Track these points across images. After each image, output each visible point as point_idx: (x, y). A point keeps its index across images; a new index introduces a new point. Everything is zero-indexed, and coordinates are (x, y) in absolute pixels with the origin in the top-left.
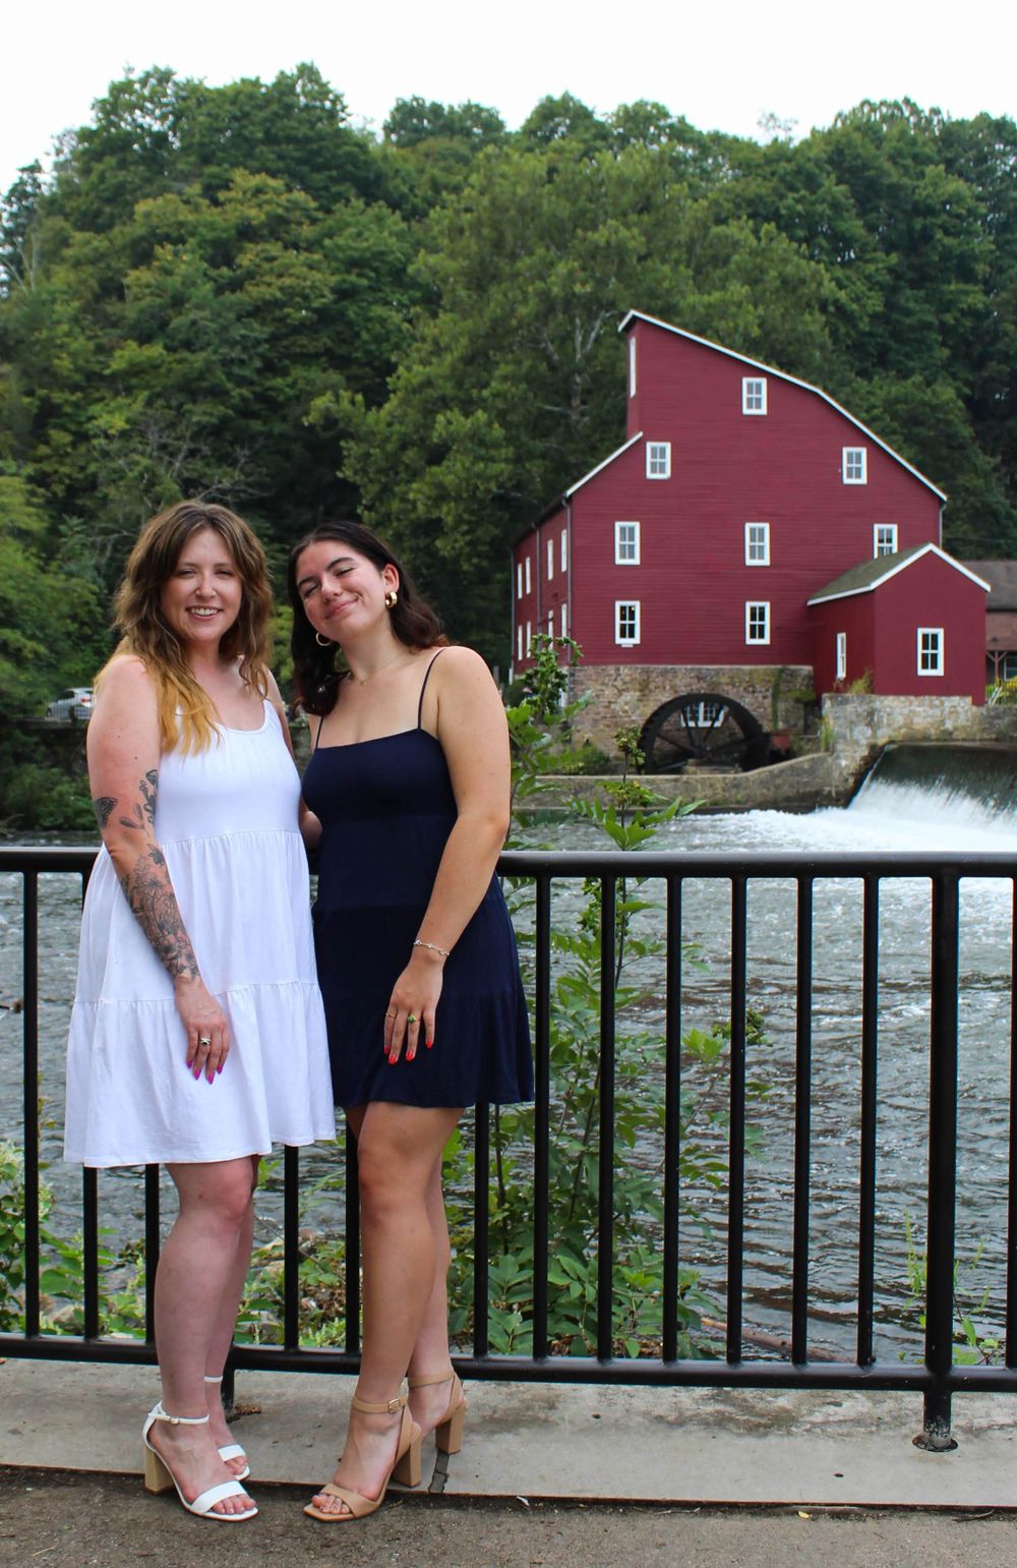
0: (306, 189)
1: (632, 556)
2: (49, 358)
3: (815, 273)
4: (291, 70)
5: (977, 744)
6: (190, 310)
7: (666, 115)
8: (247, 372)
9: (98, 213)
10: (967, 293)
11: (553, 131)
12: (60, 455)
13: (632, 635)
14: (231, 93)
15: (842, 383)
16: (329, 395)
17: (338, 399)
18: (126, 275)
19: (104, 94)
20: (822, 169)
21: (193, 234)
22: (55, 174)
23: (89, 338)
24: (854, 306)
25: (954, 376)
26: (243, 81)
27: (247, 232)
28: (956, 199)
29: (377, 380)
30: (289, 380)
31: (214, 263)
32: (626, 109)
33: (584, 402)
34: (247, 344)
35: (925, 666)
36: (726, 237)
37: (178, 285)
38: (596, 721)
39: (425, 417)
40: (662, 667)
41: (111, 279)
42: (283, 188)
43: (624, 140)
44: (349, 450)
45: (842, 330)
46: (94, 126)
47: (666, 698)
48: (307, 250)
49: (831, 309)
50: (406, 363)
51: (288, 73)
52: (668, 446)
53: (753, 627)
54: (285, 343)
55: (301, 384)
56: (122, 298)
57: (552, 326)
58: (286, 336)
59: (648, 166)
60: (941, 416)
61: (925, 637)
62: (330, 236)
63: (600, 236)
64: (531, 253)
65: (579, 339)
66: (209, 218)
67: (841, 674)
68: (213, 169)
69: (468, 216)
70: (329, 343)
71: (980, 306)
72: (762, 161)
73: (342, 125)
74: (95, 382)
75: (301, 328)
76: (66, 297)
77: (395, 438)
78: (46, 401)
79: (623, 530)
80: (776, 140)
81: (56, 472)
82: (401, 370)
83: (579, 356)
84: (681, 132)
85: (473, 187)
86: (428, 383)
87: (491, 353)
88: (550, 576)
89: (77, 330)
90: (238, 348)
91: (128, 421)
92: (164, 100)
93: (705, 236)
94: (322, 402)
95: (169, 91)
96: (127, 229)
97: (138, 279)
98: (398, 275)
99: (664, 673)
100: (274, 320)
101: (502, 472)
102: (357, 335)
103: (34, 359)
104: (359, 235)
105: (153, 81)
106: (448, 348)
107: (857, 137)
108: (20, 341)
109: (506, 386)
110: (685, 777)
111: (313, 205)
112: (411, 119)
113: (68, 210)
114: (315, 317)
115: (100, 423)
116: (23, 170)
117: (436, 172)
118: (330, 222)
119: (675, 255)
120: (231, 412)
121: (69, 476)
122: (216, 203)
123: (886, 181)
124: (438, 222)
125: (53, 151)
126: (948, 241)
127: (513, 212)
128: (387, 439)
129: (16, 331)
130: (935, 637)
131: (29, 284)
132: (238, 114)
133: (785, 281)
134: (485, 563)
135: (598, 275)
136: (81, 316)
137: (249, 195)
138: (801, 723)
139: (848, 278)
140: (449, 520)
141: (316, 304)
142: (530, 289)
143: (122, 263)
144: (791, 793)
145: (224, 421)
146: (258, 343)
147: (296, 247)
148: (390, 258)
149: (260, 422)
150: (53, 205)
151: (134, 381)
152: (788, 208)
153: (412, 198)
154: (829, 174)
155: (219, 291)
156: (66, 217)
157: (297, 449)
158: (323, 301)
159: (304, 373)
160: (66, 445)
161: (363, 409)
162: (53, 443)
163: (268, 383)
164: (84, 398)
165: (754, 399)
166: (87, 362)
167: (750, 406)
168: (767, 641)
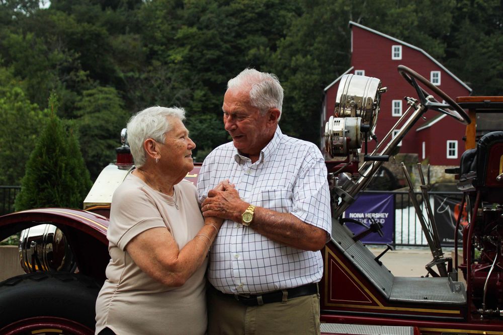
2: (153, 33)
6: (208, 14)
8: (229, 38)
12: (156, 70)
16: (256, 48)
17: (259, 50)
23: (169, 24)
29: (274, 43)
34: (230, 27)
35: (450, 155)
39: (289, 58)
41: (180, 1)
52: (363, 71)
54: (245, 26)
55: (251, 42)
56: (183, 8)
58: (245, 23)
61: (450, 144)
67: (424, 157)
70: (262, 25)
74: (170, 42)
75: (250, 20)
76: (161, 8)
78: (151, 49)
86: (292, 44)
87: (315, 33)
89: (165, 21)
90: (226, 29)
91: (182, 57)
94: (253, 52)
97: (189, 1)
100: (241, 17)
101: (316, 79)
102: (274, 22)
103: (148, 33)
108: (143, 26)
109: (320, 45)
114: (256, 16)
115: (172, 57)
120: (222, 54)
129: (142, 22)
130: (454, 144)
136: (167, 16)
140: (297, 97)
141: (257, 11)
142: (328, 8)
145: (219, 58)
146: (234, 26)
151: (185, 42)
155: (220, 6)
158: (260, 9)
159: (252, 38)
160: (159, 66)
161: (269, 53)
162: (154, 66)
163: (238, 42)
164: (166, 48)
165: (397, 53)
166: (168, 34)
167: (395, 56)
168: (400, 144)
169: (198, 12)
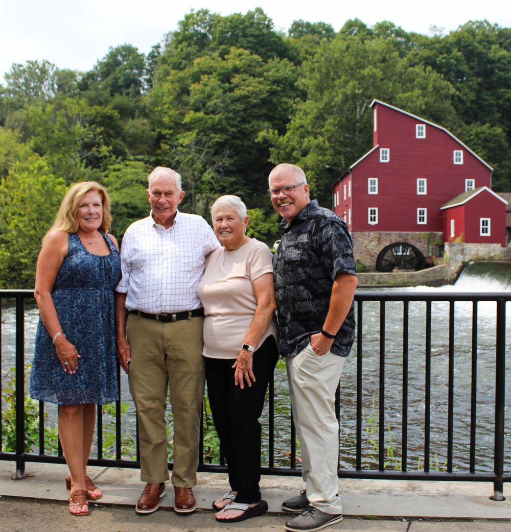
0: (258, 54)
1: (374, 191)
2: (161, 117)
3: (447, 85)
4: (253, 10)
6: (214, 99)
7: (394, 26)
8: (235, 123)
9: (180, 63)
10: (507, 93)
11: (352, 32)
12: (165, 153)
13: (375, 220)
14: (230, 18)
15: (460, 126)
16: (265, 131)
17: (268, 132)
18: (190, 86)
19: (183, 19)
20: (453, 46)
21: (215, 71)
22: (165, 48)
23: (176, 110)
24: (464, 98)
25: (503, 124)
27: (236, 70)
28: (504, 57)
29: (283, 125)
30: (251, 125)
31: (223, 82)
32: (379, 24)
33: (360, 133)
34: (236, 112)
35: (483, 232)
36: (414, 72)
37: (210, 90)
38: (361, 253)
39: (301, 139)
40: (386, 232)
41: (185, 88)
42: (249, 54)
43: (378, 35)
44: (272, 151)
45: (460, 106)
46: (179, 31)
47: (388, 244)
48: (258, 77)
49: (456, 98)
50: (294, 119)
51: (252, 11)
52: (388, 150)
53: (420, 218)
54: (250, 111)
55: (255, 127)
56: (189, 94)
57: (347, 105)
58: (249, 109)
59: (384, 45)
60: (496, 138)
61: (483, 221)
62: (267, 71)
63: (366, 72)
64: (340, 78)
65: (358, 109)
66: (222, 65)
67: (452, 235)
68: (222, 47)
69: (317, 64)
70: (266, 111)
73: (272, 30)
74: (179, 126)
75: (255, 106)
76: (168, 94)
77: (289, 147)
78: (160, 133)
79: (371, 181)
80: (435, 36)
81: (164, 159)
82: (292, 121)
83: (358, 117)
84: (399, 33)
85: (319, 53)
86: (302, 126)
87: (325, 115)
88: (345, 198)
89: (171, 107)
90: (232, 113)
91: (190, 141)
92: (205, 21)
93: (405, 72)
94: (262, 134)
95: (207, 18)
96: (191, 69)
97: (195, 88)
98: (292, 86)
99: (387, 235)
100: (246, 103)
101: (329, 160)
102: (277, 109)
103: (155, 117)
104: (278, 71)
105: (201, 14)
106: (309, 113)
107: (466, 34)
108: (150, 111)
109: (330, 127)
110: (393, 273)
111: (260, 59)
112: (299, 28)
113: (169, 62)
114: (261, 102)
116: (154, 47)
117: (307, 47)
118: (267, 66)
119: (394, 78)
120: (229, 137)
121: (168, 161)
122: (224, 59)
123: (477, 51)
124: (306, 66)
125: (165, 40)
126: (501, 73)
127: (333, 62)
128: (287, 147)
129: (149, 107)
130: (487, 222)
131: (154, 90)
132: (233, 26)
133: (435, 88)
134: (322, 193)
135: (365, 86)
136: (173, 102)
137: (237, 56)
138: (438, 253)
139: (462, 87)
141: (260, 97)
142: (339, 91)
143: (189, 81)
144: (433, 280)
145: (226, 140)
146: (239, 111)
147: (254, 76)
148: (289, 80)
149: (240, 141)
150: (164, 61)
151: (192, 126)
152: (440, 61)
153: (298, 57)
154: (455, 48)
155: (225, 92)
156: (169, 65)
157: (254, 151)
158: (264, 96)
159: (257, 123)
160: (167, 150)
161: (278, 136)
162: (162, 149)
163: (243, 126)
164: (174, 132)
165: (421, 132)
166: (175, 118)
167: (419, 135)
168: (425, 223)
169: (204, 98)
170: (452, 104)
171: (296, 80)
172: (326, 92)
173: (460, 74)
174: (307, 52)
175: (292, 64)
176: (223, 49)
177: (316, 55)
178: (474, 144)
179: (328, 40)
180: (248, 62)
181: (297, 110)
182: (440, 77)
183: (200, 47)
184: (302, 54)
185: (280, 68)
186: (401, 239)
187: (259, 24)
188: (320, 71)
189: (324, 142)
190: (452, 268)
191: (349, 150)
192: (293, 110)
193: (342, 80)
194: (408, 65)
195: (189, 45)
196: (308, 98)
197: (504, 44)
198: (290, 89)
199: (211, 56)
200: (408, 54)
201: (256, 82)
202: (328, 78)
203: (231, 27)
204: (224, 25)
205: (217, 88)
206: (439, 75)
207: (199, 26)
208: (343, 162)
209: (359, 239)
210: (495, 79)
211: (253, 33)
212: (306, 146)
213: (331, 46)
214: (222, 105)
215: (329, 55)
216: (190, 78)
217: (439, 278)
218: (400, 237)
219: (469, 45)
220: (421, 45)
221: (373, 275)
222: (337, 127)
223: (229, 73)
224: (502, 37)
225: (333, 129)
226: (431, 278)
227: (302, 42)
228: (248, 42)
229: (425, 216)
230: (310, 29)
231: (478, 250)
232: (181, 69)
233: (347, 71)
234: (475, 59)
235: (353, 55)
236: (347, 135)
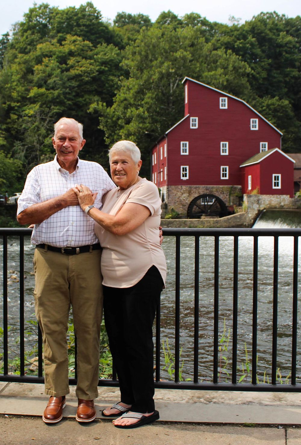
0: (89, 40)
1: (186, 152)
2: (10, 93)
3: (244, 65)
4: (84, 4)
5: (291, 210)
6: (53, 78)
7: (200, 17)
8: (71, 97)
9: (26, 48)
10: (293, 71)
11: (165, 22)
12: (14, 122)
13: (186, 176)
14: (66, 11)
15: (254, 99)
16: (96, 103)
17: (98, 104)
18: (34, 67)
19: (27, 12)
20: (248, 34)
21: (55, 54)
22: (13, 36)
23: (23, 86)
24: (258, 76)
25: (289, 97)
26: (70, 7)
27: (71, 54)
28: (290, 42)
29: (111, 99)
30: (84, 99)
31: (61, 63)
32: (188, 15)
33: (173, 105)
34: (71, 88)
35: (275, 186)
36: (217, 54)
37: (50, 70)
38: (175, 203)
39: (125, 110)
40: (195, 186)
41: (30, 68)
42: (82, 40)
43: (187, 25)
44: (102, 120)
45: (254, 83)
46: (25, 22)
47: (196, 195)
48: (89, 59)
49: (251, 76)
50: (119, 94)
51: (84, 5)
52: (197, 118)
53: (223, 174)
54: (83, 87)
55: (87, 100)
56: (33, 74)
57: (163, 82)
58: (82, 85)
59: (193, 33)
60: (284, 109)
61: (275, 177)
62: (96, 55)
63: (178, 54)
64: (156, 59)
65: (172, 85)
66: (60, 50)
67: (250, 188)
68: (60, 35)
69: (138, 48)
70: (96, 87)
71: (297, 75)
72: (230, 31)
73: (100, 21)
74: (25, 100)
75: (87, 83)
76: (16, 74)
77: (115, 116)
78: (9, 105)
79: (183, 144)
80: (234, 25)
81: (13, 127)
82: (117, 96)
83: (171, 91)
84: (204, 22)
85: (139, 39)
86: (125, 99)
87: (144, 90)
88: (162, 158)
89: (19, 84)
90: (68, 89)
91: (34, 112)
92: (46, 13)
93: (210, 54)
94: (93, 106)
95: (47, 11)
96: (34, 53)
97: (38, 68)
98: (117, 67)
99: (196, 188)
100: (79, 80)
101: (148, 127)
102: (105, 85)
103: (6, 92)
104: (105, 54)
105: (43, 8)
106: (131, 89)
107: (259, 23)
108: (2, 87)
109: (149, 100)
110: (201, 220)
111: (91, 45)
112: (122, 19)
113: (16, 47)
114: (91, 79)
115: (27, 112)
116: (4, 35)
117: (129, 35)
118: (96, 51)
119: (201, 60)
120: (66, 109)
121: (17, 129)
122: (61, 45)
123: (268, 37)
124: (129, 50)
125: (13, 29)
126: (287, 55)
127: (151, 47)
128: (113, 117)
129: (1, 84)
130: (278, 177)
131: (5, 70)
132: (68, 17)
133: (234, 68)
134: (143, 154)
135: (177, 66)
136: (20, 80)
137: (72, 42)
138: (238, 203)
139: (256, 67)
141: (91, 76)
142: (156, 71)
143: (33, 63)
145: (64, 111)
146: (74, 87)
147: (86, 58)
148: (115, 61)
149: (74, 112)
150: (12, 46)
151: (36, 100)
152: (237, 45)
153: (122, 43)
154: (250, 35)
155: (62, 72)
156: (16, 50)
157: (86, 120)
158: (94, 74)
159: (88, 97)
160: (15, 119)
161: (106, 108)
162: (12, 119)
163: (77, 100)
164: (21, 105)
165: (224, 104)
166: (22, 93)
167: (222, 106)
168: (227, 178)
169: (45, 77)
170: (248, 81)
171: (120, 62)
172: (145, 71)
173: (254, 56)
174: (129, 39)
175: (117, 48)
176: (60, 37)
177: (137, 41)
178: (266, 114)
179: (147, 29)
180: (81, 47)
181: (121, 86)
182: (238, 58)
183: (41, 35)
184: (125, 41)
185: (107, 52)
186: (208, 192)
187: (90, 15)
188: (140, 54)
189: (144, 112)
190: (250, 215)
191: (164, 118)
192: (118, 86)
193: (158, 61)
194: (212, 49)
195: (33, 33)
196: (131, 76)
197: (290, 31)
198: (115, 69)
199: (50, 42)
200: (212, 40)
201: (88, 63)
202: (147, 60)
203: (67, 19)
204: (61, 17)
205: (56, 69)
206: (238, 57)
207: (40, 17)
208: (159, 129)
209: (173, 191)
210: (283, 60)
211: (85, 23)
212: (129, 116)
213: (149, 33)
214: (60, 82)
215: (148, 41)
216: (34, 60)
217: (239, 223)
218: (207, 189)
219: (262, 33)
220: (222, 33)
221: (185, 221)
222: (154, 100)
223: (66, 56)
224: (288, 26)
225: (151, 101)
226: (232, 223)
227: (125, 31)
228: (81, 31)
229: (227, 172)
230: (131, 20)
231: (271, 200)
232: (27, 53)
233: (162, 54)
234: (267, 44)
235: (168, 41)
236: (162, 107)
